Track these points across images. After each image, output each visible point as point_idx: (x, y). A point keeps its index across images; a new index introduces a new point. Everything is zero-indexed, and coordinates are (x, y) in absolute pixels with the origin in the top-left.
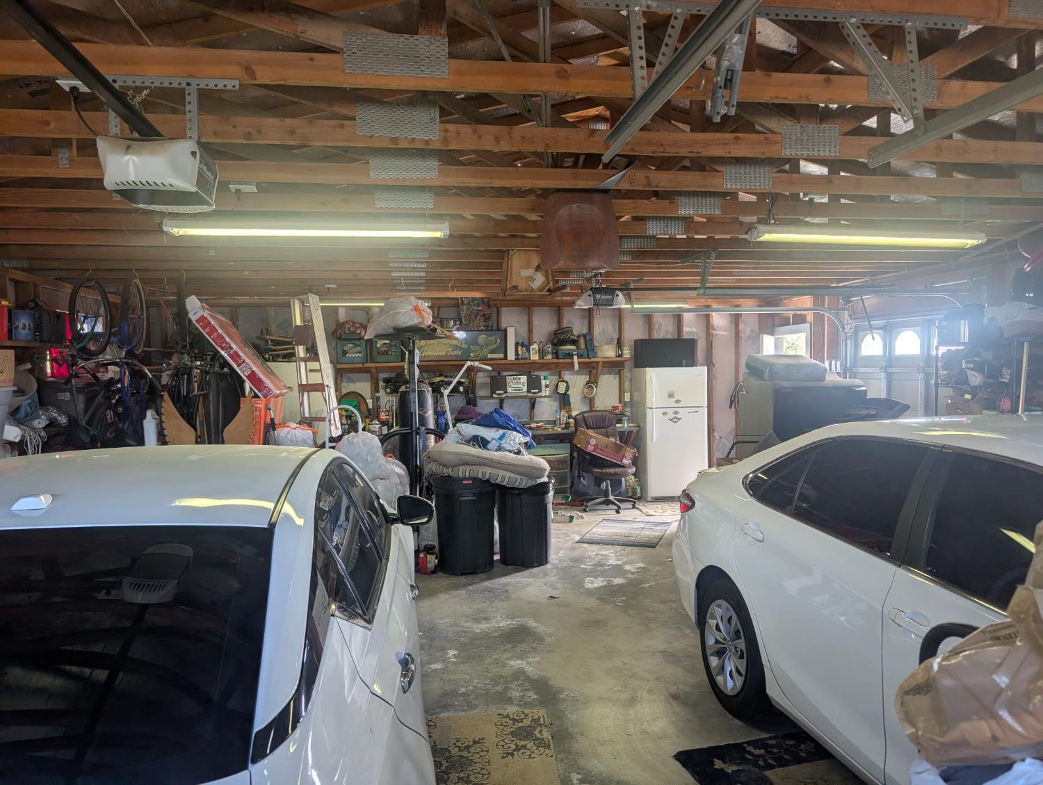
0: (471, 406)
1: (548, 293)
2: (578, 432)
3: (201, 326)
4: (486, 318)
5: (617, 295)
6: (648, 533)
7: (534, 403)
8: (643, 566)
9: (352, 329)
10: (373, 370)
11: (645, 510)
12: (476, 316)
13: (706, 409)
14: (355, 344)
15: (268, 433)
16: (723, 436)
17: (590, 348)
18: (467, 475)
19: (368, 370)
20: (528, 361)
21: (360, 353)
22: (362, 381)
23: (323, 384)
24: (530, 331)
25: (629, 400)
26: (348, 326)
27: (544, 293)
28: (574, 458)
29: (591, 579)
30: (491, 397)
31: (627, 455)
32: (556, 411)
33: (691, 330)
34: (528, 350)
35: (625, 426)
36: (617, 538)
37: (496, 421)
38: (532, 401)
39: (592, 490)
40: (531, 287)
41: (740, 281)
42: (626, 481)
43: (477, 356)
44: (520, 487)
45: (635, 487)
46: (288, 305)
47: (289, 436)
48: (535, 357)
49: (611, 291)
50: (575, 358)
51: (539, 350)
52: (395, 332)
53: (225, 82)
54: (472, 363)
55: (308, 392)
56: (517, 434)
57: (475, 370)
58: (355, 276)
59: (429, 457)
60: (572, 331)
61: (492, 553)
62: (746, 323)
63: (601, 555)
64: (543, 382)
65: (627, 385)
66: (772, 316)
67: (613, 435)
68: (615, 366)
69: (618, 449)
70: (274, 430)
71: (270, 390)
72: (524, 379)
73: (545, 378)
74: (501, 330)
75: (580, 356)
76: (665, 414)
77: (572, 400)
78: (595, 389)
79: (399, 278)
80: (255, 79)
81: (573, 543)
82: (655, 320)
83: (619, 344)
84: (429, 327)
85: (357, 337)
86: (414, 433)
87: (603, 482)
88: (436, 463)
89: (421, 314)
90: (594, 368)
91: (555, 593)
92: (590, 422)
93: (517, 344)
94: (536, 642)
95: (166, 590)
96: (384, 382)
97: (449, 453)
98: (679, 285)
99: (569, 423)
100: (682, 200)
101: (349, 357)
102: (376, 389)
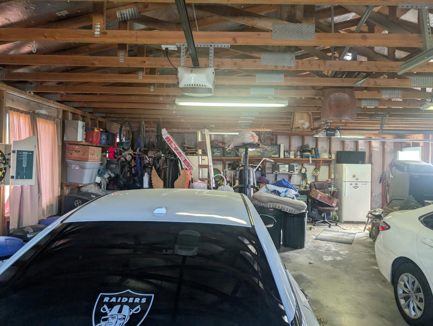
0: (264, 177)
1: (311, 130)
2: (312, 191)
3: (167, 141)
4: (272, 140)
5: (337, 132)
6: (346, 237)
7: (291, 177)
8: (348, 252)
9: (217, 143)
10: (224, 160)
11: (342, 227)
12: (267, 139)
13: (370, 183)
14: (218, 149)
15: (190, 184)
16: (376, 196)
17: (317, 154)
18: (271, 207)
19: (222, 160)
20: (289, 159)
21: (219, 153)
22: (219, 164)
23: (208, 165)
24: (290, 146)
25: (333, 177)
26: (215, 142)
27: (309, 130)
28: (309, 202)
29: (326, 256)
30: (272, 173)
31: (334, 202)
32: (301, 181)
33: (362, 148)
34: (289, 154)
35: (332, 189)
36: (333, 239)
37: (283, 184)
38: (290, 176)
39: (317, 216)
40: (303, 128)
41: (390, 127)
42: (332, 213)
43: (267, 156)
44: (294, 214)
45: (336, 216)
46: (196, 134)
47: (198, 186)
48: (292, 157)
49: (334, 130)
50: (310, 158)
51: (294, 154)
52: (243, 145)
53: (225, 44)
54: (265, 159)
55: (202, 168)
56: (293, 190)
57: (266, 161)
58: (224, 122)
59: (254, 198)
60: (309, 146)
61: (280, 242)
62: (388, 146)
63: (327, 246)
64: (295, 168)
65: (332, 171)
66: (401, 143)
67: (327, 193)
68: (328, 162)
69: (330, 199)
70: (192, 183)
71: (192, 167)
72: (287, 166)
73: (296, 166)
74: (278, 145)
75: (312, 157)
76: (351, 184)
77: (308, 176)
78: (318, 172)
79: (241, 123)
80: (237, 43)
81: (313, 239)
82: (346, 143)
83: (330, 153)
84: (257, 143)
85: (219, 147)
86: (246, 187)
87: (323, 213)
88: (257, 201)
89: (254, 138)
90: (318, 163)
91: (311, 262)
92: (317, 186)
93: (284, 151)
94: (309, 283)
95: (194, 250)
96: (228, 165)
97: (264, 197)
98: (361, 128)
99: (306, 186)
100: (384, 92)
101: (215, 154)
102: (224, 168)
